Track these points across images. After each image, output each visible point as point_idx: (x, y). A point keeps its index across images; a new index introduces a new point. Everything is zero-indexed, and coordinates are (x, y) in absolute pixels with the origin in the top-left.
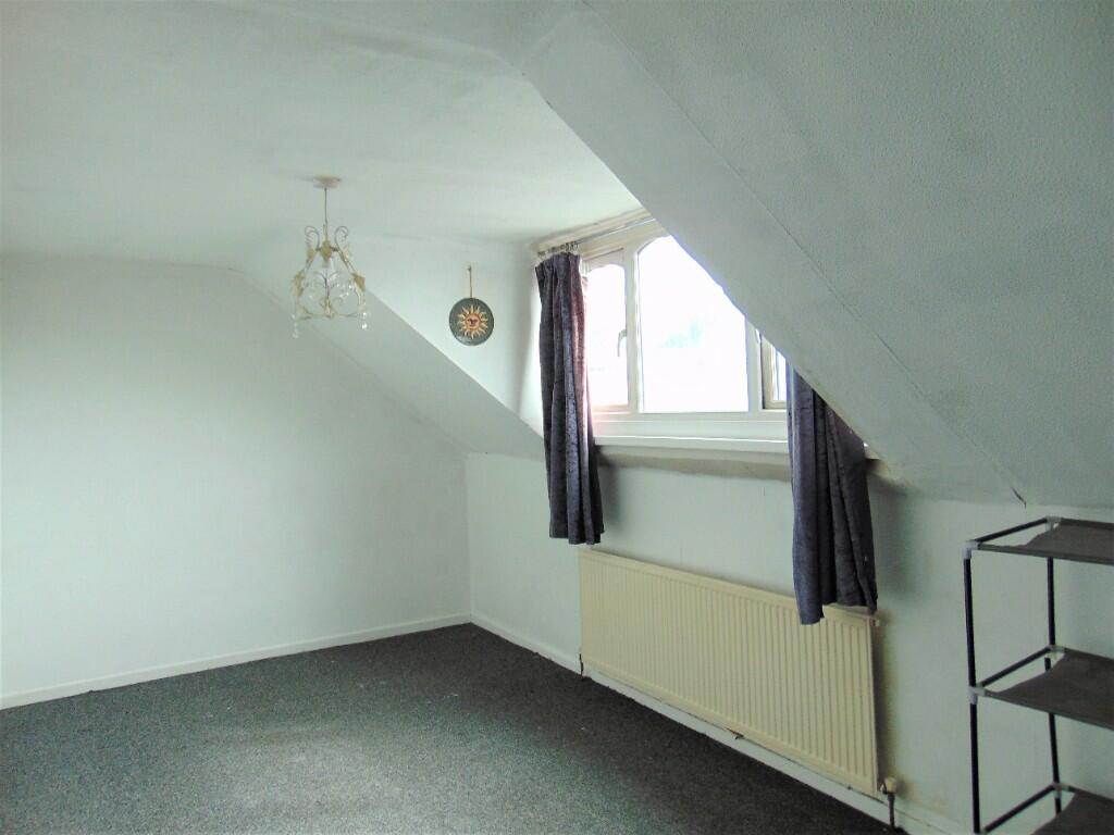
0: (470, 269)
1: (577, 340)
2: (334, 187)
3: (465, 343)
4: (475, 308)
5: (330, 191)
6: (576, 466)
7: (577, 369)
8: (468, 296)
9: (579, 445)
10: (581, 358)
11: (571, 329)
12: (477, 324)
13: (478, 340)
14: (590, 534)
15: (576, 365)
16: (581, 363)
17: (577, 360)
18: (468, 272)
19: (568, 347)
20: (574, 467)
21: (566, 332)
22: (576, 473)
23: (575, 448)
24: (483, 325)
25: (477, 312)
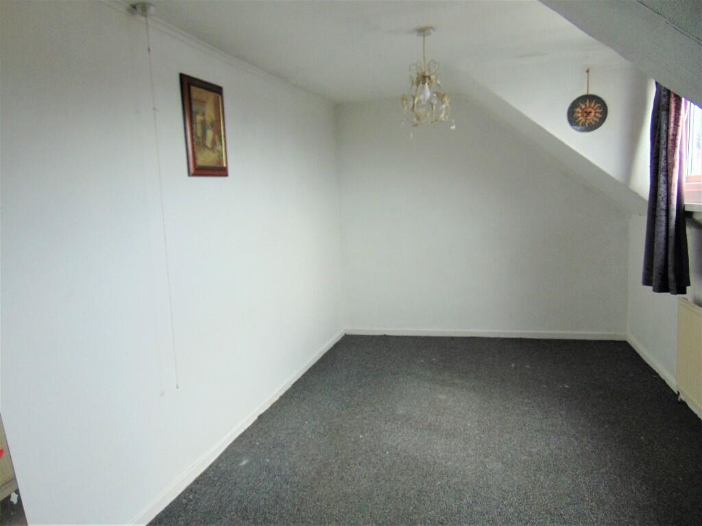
0: (588, 71)
1: (672, 119)
2: (429, 34)
3: (581, 131)
4: (590, 102)
5: (427, 38)
6: (663, 228)
7: (670, 145)
8: (584, 93)
9: (668, 211)
10: (675, 135)
11: (668, 110)
12: (592, 114)
13: (591, 127)
14: (672, 285)
15: (670, 142)
16: (674, 140)
17: (671, 137)
18: (586, 74)
19: (664, 127)
20: (661, 229)
21: (664, 113)
22: (663, 234)
23: (663, 213)
24: (597, 114)
25: (592, 105)
